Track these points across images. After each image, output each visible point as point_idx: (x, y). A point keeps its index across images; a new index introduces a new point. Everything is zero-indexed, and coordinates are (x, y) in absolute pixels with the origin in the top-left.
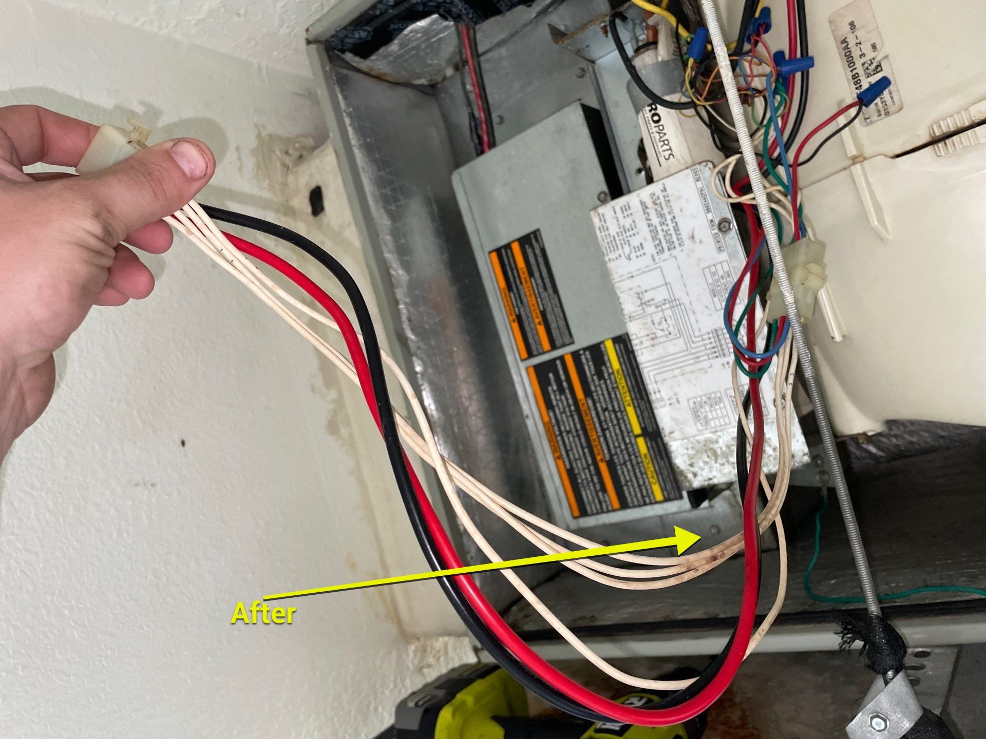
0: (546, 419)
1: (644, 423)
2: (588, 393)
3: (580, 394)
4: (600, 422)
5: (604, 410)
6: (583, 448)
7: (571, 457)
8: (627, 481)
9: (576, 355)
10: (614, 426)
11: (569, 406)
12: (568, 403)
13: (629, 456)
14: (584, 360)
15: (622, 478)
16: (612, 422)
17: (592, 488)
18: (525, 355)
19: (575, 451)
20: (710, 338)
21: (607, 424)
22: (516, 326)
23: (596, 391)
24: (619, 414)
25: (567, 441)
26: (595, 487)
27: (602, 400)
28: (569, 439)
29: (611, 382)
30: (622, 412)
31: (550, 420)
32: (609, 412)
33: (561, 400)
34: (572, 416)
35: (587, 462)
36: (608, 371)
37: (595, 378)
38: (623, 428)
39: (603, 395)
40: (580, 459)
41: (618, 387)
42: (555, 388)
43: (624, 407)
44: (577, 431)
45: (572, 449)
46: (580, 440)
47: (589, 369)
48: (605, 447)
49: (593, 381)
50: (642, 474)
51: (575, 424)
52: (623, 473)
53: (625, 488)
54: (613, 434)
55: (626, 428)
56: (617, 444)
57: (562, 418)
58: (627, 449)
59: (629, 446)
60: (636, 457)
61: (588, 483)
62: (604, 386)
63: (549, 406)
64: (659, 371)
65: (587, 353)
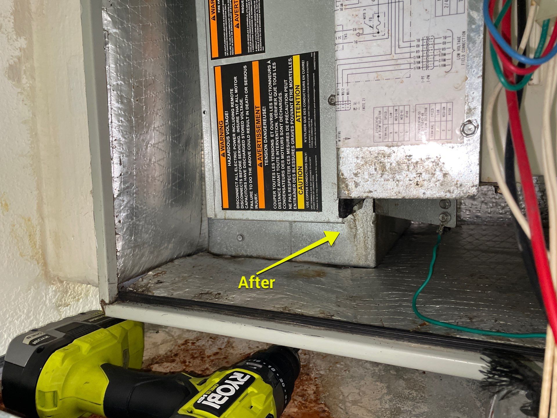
0: (221, 118)
1: (307, 139)
2: (265, 102)
3: (257, 102)
4: (269, 130)
5: (275, 121)
6: (247, 151)
7: (235, 157)
8: (277, 187)
9: (263, 63)
10: (280, 136)
11: (245, 111)
12: (244, 107)
13: (286, 166)
14: (269, 70)
15: (274, 184)
16: (279, 133)
17: (245, 187)
18: (216, 54)
19: (239, 152)
20: (418, 46)
21: (274, 134)
22: (214, 23)
23: (273, 102)
24: (287, 127)
25: (234, 142)
26: (248, 187)
27: (276, 111)
28: (237, 140)
29: (289, 95)
30: (290, 125)
31: (225, 120)
32: (279, 123)
33: (239, 103)
34: (245, 120)
35: (247, 164)
36: (288, 85)
37: (275, 89)
38: (288, 140)
39: (278, 106)
40: (241, 160)
41: (293, 102)
42: (236, 91)
43: (294, 122)
44: (246, 134)
45: (237, 150)
46: (246, 143)
47: (272, 79)
48: (266, 154)
49: (273, 92)
50: (292, 184)
51: (245, 128)
52: (276, 178)
53: (274, 192)
54: (277, 144)
55: (290, 141)
56: (277, 153)
57: (235, 119)
58: (285, 159)
59: (288, 157)
60: (291, 168)
61: (243, 182)
62: (280, 98)
63: (227, 107)
64: (354, 71)
65: (274, 64)
